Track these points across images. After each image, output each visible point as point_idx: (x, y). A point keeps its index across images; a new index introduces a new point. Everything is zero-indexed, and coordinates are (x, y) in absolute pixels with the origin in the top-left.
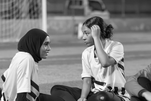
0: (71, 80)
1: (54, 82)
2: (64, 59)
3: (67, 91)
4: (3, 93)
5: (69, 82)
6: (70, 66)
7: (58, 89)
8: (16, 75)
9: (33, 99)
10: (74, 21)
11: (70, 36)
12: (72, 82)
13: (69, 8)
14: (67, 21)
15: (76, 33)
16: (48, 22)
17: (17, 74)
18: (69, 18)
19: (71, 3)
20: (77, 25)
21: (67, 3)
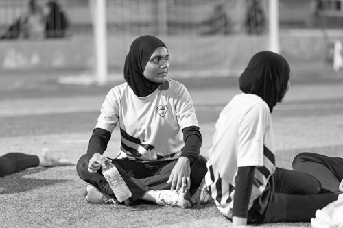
0: (326, 144)
1: (295, 147)
2: (311, 107)
3: (322, 163)
4: (211, 167)
5: (324, 148)
6: (323, 120)
7: (307, 160)
8: (237, 136)
9: (264, 177)
10: (326, 38)
11: (320, 66)
12: (329, 148)
13: (316, 15)
14: (314, 39)
15: (330, 61)
16: (281, 40)
17: (239, 134)
18: (318, 33)
19: (320, 6)
20: (332, 46)
21: (313, 6)
